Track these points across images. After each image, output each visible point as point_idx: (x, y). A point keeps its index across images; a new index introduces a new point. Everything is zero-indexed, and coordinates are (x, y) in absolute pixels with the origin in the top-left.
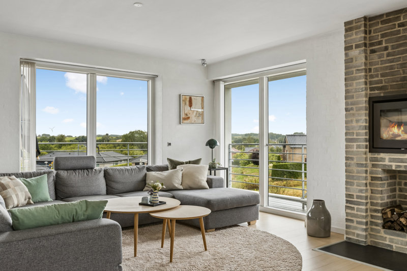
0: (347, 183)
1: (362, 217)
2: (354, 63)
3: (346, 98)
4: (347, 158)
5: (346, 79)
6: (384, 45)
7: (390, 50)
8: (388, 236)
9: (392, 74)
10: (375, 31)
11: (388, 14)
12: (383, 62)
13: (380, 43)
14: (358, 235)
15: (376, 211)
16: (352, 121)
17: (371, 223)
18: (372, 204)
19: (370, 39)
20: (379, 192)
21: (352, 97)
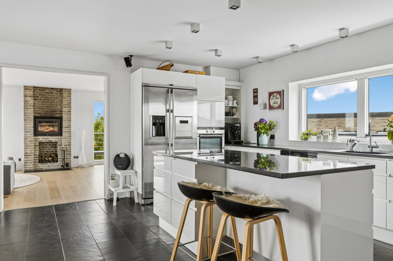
0: (25, 148)
1: (32, 160)
2: (28, 102)
3: (24, 115)
4: (25, 139)
5: (24, 108)
6: (40, 98)
7: (42, 100)
8: (41, 165)
9: (43, 109)
10: (36, 92)
11: (42, 88)
12: (39, 104)
13: (38, 97)
14: (30, 167)
15: (37, 157)
16: (27, 124)
17: (35, 162)
18: (35, 155)
19: (34, 94)
20: (37, 150)
21: (28, 115)
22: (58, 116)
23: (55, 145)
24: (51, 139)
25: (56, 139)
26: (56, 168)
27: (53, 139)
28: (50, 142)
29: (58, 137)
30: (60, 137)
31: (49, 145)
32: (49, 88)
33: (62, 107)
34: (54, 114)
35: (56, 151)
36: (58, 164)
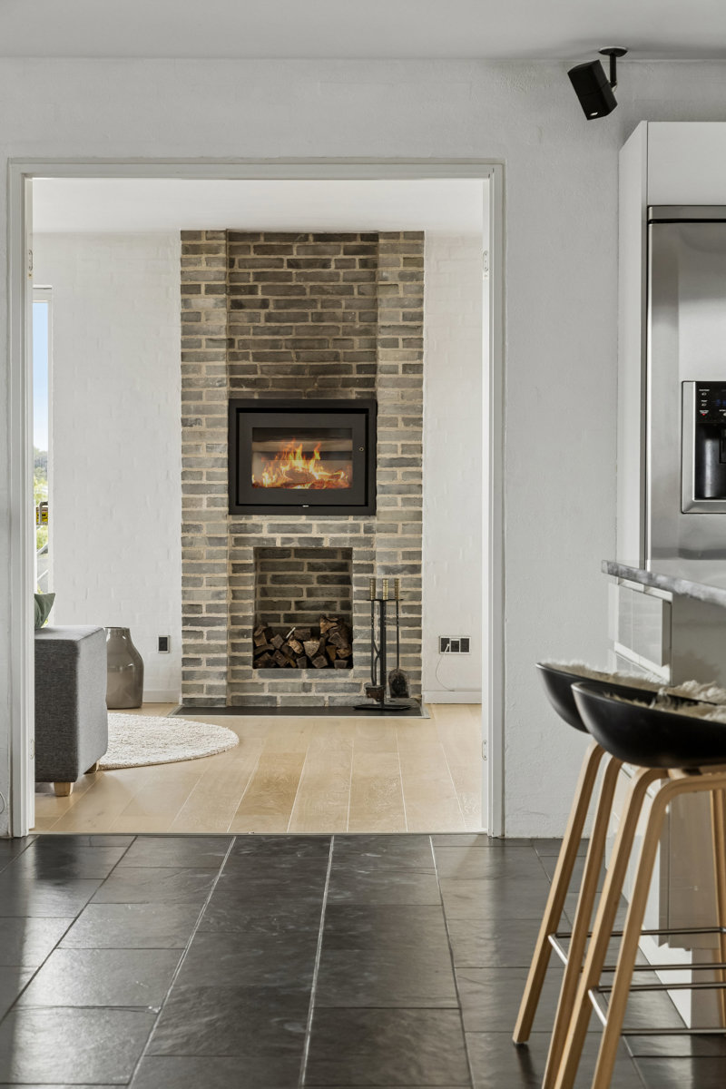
0: (185, 581)
1: (222, 649)
2: (203, 324)
3: (184, 398)
4: (185, 528)
5: (183, 356)
6: (260, 296)
7: (271, 309)
8: (267, 681)
9: (276, 357)
10: (243, 264)
11: (270, 236)
12: (257, 331)
13: (252, 290)
14: (211, 689)
15: (242, 634)
16: (197, 447)
17: (234, 660)
18: (234, 621)
19: (231, 276)
20: (245, 594)
21: (199, 396)
22: (353, 394)
23: (338, 565)
24: (315, 534)
25: (343, 529)
26: (341, 698)
27: (327, 531)
28: (313, 551)
29: (351, 520)
30: (362, 522)
31: (312, 567)
32: (305, 237)
33: (373, 345)
34: (332, 384)
35: (347, 606)
36: (350, 676)
